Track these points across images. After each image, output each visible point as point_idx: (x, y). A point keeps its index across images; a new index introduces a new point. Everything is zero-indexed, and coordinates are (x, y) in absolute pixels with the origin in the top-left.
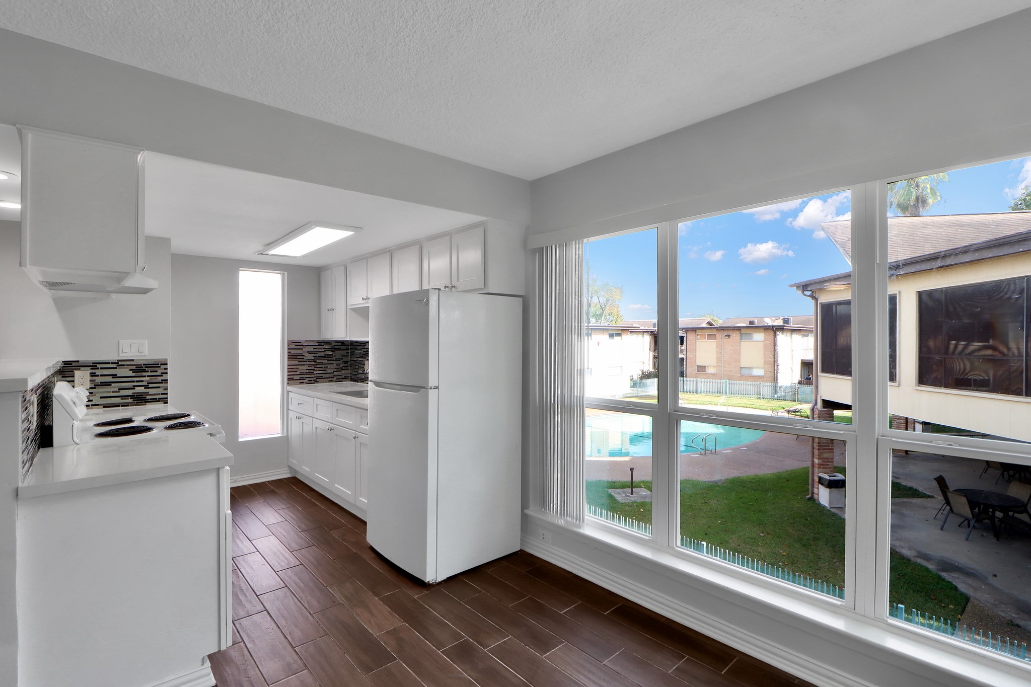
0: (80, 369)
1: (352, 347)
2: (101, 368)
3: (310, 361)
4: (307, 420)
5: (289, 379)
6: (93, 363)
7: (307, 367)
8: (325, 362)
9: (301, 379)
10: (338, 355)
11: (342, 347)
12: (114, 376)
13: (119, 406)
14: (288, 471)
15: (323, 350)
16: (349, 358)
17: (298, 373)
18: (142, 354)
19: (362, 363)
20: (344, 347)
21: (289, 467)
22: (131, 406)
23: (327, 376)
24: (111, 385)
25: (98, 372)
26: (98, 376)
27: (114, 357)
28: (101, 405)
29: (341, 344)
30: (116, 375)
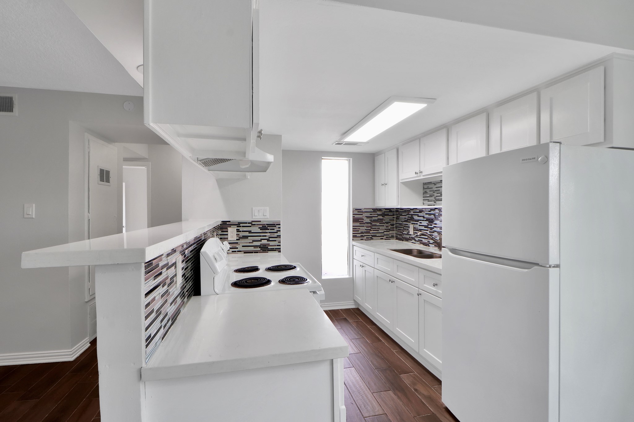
0: (231, 227)
1: (397, 213)
2: (243, 226)
3: (367, 223)
4: (367, 268)
5: (354, 236)
6: (238, 223)
7: (365, 228)
8: (378, 224)
9: (362, 236)
10: (387, 218)
11: (390, 213)
12: (250, 232)
13: (252, 253)
14: (354, 303)
15: (377, 215)
16: (395, 222)
17: (360, 232)
18: (266, 217)
19: (407, 226)
20: (391, 214)
21: (354, 300)
22: (260, 253)
23: (379, 235)
24: (248, 238)
25: (241, 229)
26: (240, 231)
27: (249, 219)
28: (243, 251)
29: (388, 211)
30: (251, 231)
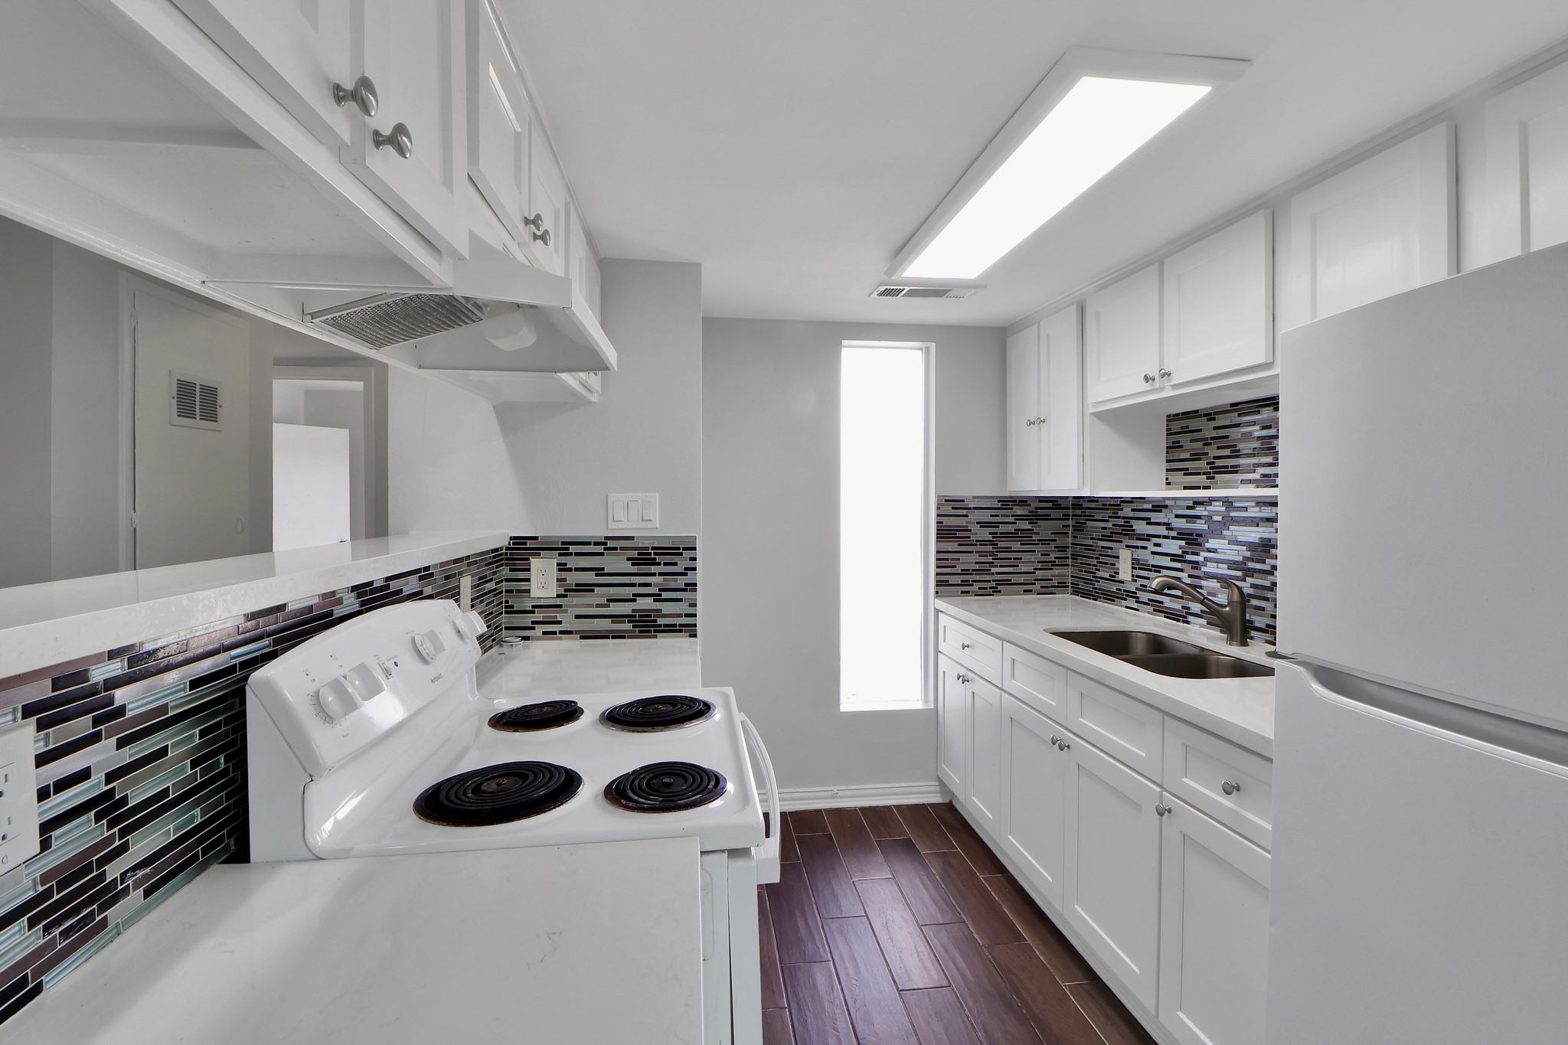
0: (539, 554)
1: (1079, 512)
2: (577, 554)
3: (983, 543)
4: (979, 686)
5: (939, 583)
6: (563, 543)
7: (976, 557)
8: (1016, 546)
9: (965, 583)
10: (1045, 529)
11: (1054, 513)
12: (599, 571)
13: (607, 637)
14: (938, 788)
15: (1012, 519)
16: (1070, 540)
17: (958, 570)
18: (649, 525)
19: (1110, 552)
20: (1059, 513)
21: (940, 780)
22: (630, 637)
23: (1021, 579)
24: (593, 591)
25: (572, 562)
26: (570, 570)
27: (598, 532)
28: (577, 632)
29: (1050, 505)
30: (603, 569)
